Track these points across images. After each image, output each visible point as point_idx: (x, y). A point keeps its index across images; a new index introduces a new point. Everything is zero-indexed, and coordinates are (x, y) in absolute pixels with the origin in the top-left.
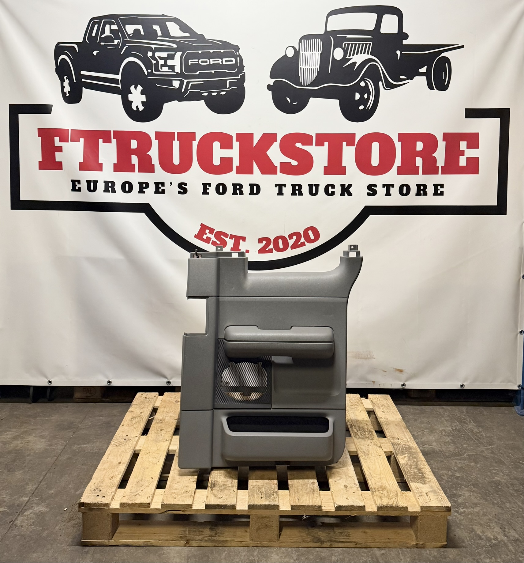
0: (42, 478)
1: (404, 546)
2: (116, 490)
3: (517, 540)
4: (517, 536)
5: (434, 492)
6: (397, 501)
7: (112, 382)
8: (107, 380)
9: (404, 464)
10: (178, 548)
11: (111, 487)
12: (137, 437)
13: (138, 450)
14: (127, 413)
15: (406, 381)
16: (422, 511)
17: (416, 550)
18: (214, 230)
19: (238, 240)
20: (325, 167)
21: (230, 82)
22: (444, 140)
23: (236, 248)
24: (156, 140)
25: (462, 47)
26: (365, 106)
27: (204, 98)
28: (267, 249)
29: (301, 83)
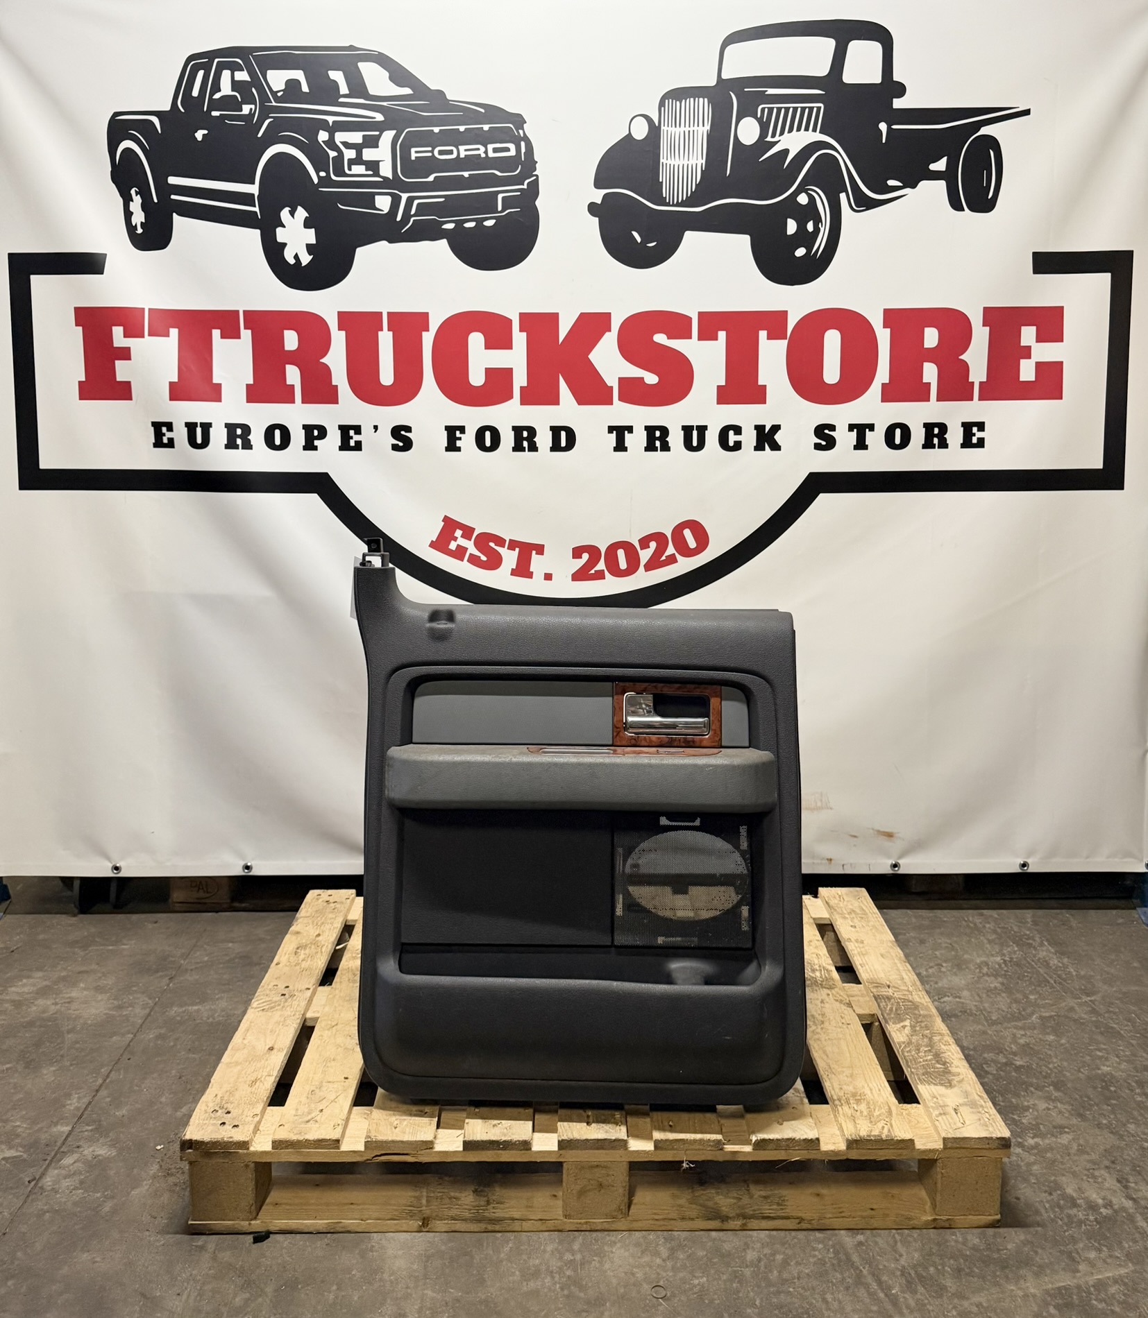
0: (100, 1081)
1: (905, 1225)
2: (263, 1111)
5: (973, 1105)
6: (891, 1125)
7: (253, 866)
8: (242, 863)
9: (904, 1043)
10: (403, 1236)
11: (252, 1104)
12: (309, 989)
13: (310, 1019)
14: (288, 937)
15: (900, 857)
16: (945, 1147)
17: (932, 1234)
18: (473, 530)
19: (526, 551)
20: (719, 387)
21: (504, 198)
22: (984, 325)
23: (522, 570)
24: (340, 329)
25: (1027, 112)
26: (809, 249)
27: (445, 234)
28: (591, 572)
29: (665, 199)
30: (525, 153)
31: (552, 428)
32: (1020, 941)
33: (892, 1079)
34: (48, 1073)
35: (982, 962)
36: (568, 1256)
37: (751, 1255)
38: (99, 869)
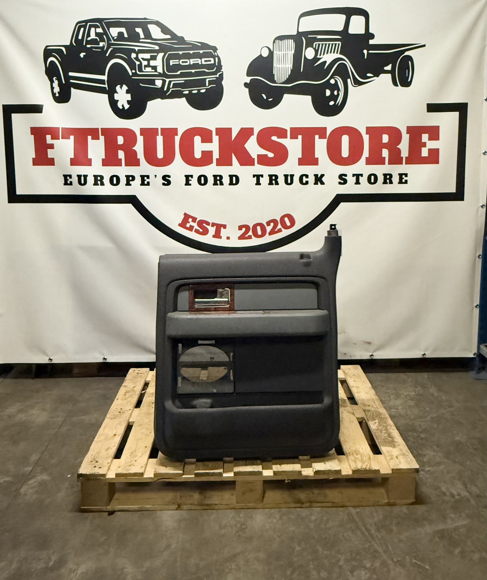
0: (44, 448)
1: (377, 505)
2: (112, 461)
3: (478, 496)
4: (478, 492)
5: (404, 455)
6: (370, 464)
7: (107, 358)
8: (102, 357)
9: (375, 429)
10: (170, 512)
11: (107, 458)
12: (130, 410)
13: (131, 422)
14: (121, 388)
15: (374, 352)
16: (392, 473)
17: (387, 508)
18: (196, 219)
19: (219, 227)
20: (299, 159)
21: (209, 81)
22: (407, 133)
23: (217, 235)
24: (141, 135)
25: (424, 46)
26: (335, 102)
27: (185, 96)
28: (247, 236)
29: (276, 81)
30: (218, 62)
31: (230, 176)
32: (423, 386)
33: (371, 444)
34: (22, 446)
35: (407, 395)
36: (238, 519)
37: (313, 518)
38: (43, 360)
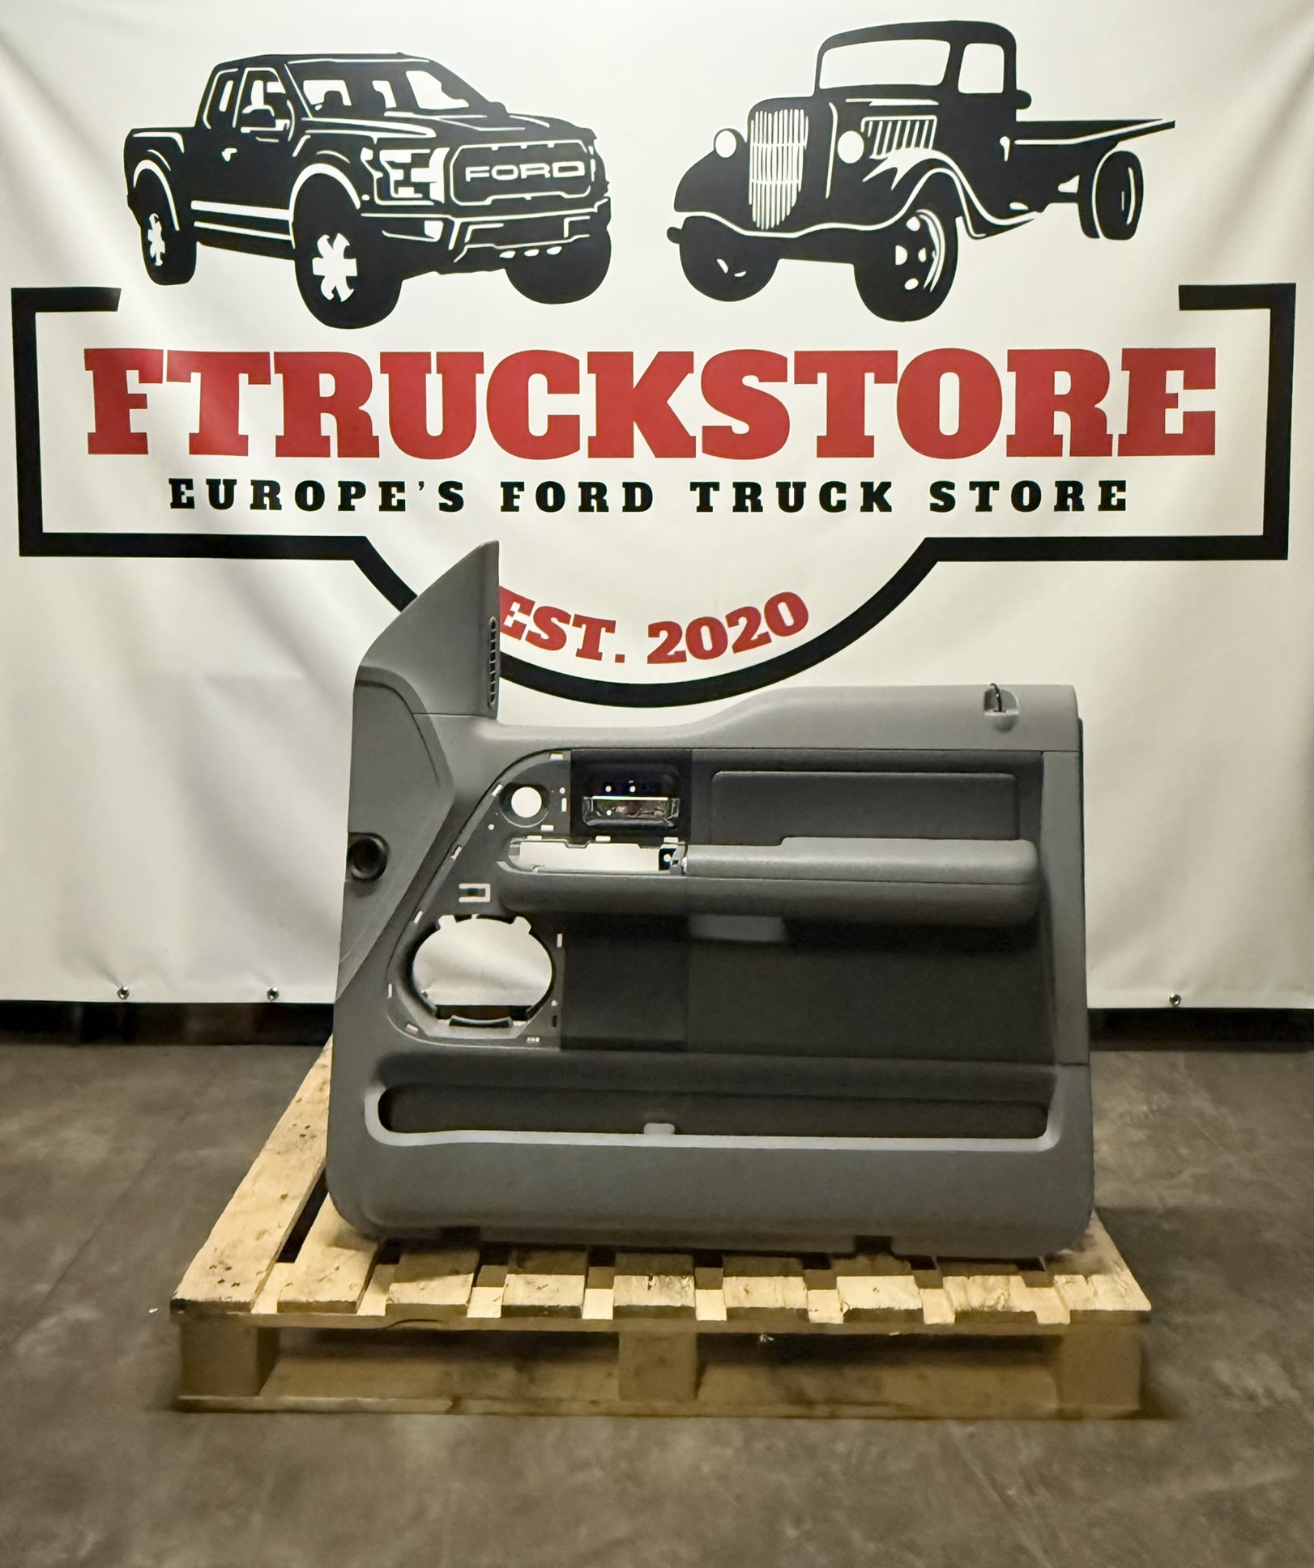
1: (1025, 1415)
2: (271, 1267)
7: (279, 992)
8: (268, 989)
10: (430, 1419)
11: (257, 1259)
14: (312, 1071)
17: (1059, 1426)
18: (532, 603)
19: (595, 628)
20: (819, 438)
21: (571, 223)
22: (1124, 368)
23: (590, 650)
25: (1171, 125)
26: (922, 282)
27: (504, 264)
28: (671, 653)
29: (756, 223)
30: (595, 173)
31: (625, 485)
32: (1172, 1089)
34: (32, 1224)
35: (1125, 1111)
38: (103, 993)
